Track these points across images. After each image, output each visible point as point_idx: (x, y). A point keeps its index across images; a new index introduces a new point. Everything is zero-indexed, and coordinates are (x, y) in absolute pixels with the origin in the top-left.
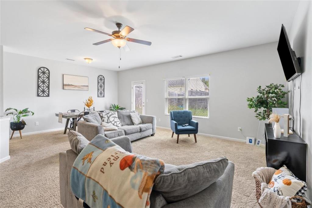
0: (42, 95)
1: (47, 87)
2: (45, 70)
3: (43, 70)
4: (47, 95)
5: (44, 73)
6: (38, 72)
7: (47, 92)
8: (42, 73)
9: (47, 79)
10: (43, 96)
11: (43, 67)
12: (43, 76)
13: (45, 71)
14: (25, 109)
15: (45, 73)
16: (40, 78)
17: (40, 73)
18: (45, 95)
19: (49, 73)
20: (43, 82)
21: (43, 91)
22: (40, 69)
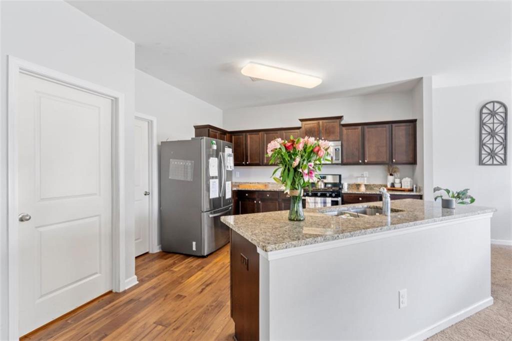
0: (490, 162)
1: (501, 143)
2: (497, 106)
3: (492, 109)
4: (501, 161)
5: (493, 114)
6: (481, 113)
7: (500, 155)
8: (489, 114)
9: (501, 126)
10: (493, 164)
11: (490, 102)
12: (491, 121)
13: (495, 110)
14: (463, 190)
15: (497, 113)
16: (484, 126)
17: (484, 116)
18: (495, 162)
19: (506, 113)
20: (492, 134)
21: (492, 154)
22: (484, 106)
